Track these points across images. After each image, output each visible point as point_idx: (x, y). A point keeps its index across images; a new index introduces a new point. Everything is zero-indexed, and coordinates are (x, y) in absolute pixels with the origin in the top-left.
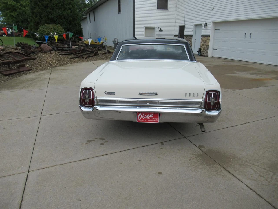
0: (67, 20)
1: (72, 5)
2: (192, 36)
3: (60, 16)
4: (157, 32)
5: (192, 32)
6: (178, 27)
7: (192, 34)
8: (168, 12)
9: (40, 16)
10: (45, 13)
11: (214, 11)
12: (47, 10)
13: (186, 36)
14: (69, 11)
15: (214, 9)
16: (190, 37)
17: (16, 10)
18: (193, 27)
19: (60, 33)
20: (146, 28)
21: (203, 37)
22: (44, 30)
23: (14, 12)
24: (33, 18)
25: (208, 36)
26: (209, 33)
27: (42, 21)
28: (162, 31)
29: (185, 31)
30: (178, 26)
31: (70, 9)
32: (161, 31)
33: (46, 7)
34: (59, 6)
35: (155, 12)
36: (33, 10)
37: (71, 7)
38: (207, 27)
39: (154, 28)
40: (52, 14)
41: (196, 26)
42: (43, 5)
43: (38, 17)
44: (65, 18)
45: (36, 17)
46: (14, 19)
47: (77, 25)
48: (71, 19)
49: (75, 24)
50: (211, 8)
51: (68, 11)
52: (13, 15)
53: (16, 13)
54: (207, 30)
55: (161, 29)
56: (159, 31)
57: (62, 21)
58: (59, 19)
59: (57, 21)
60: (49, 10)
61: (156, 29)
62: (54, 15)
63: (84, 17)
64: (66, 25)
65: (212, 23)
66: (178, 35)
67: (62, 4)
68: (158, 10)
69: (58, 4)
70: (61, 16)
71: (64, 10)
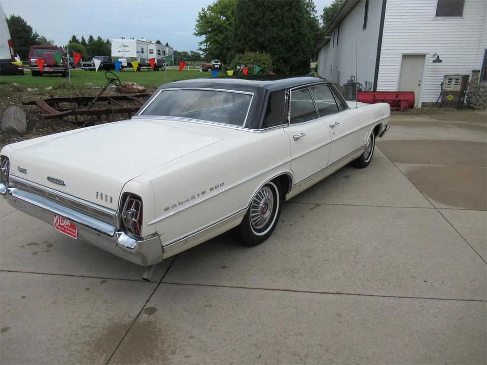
0: (285, 44)
1: (298, 20)
3: (273, 37)
4: (429, 64)
6: (483, 52)
8: (464, 22)
9: (245, 41)
10: (253, 35)
12: (257, 29)
14: (291, 29)
17: (222, 32)
19: (262, 66)
20: (405, 56)
22: (239, 61)
23: (219, 35)
24: (235, 43)
27: (246, 47)
28: (441, 61)
30: (484, 50)
31: (292, 26)
32: (438, 60)
33: (256, 24)
34: (275, 22)
35: (430, 22)
36: (237, 30)
37: (296, 21)
39: (423, 56)
40: (262, 37)
42: (251, 22)
43: (243, 41)
44: (281, 41)
45: (239, 41)
46: (218, 45)
47: (301, 52)
48: (291, 43)
49: (298, 51)
51: (288, 29)
52: (217, 40)
53: (222, 37)
55: (438, 57)
56: (434, 61)
57: (276, 46)
58: (272, 43)
59: (268, 45)
60: (259, 29)
61: (427, 57)
62: (265, 37)
63: (327, 37)
64: (282, 53)
66: (481, 69)
67: (281, 18)
68: (437, 18)
69: (274, 19)
70: (276, 38)
71: (283, 28)
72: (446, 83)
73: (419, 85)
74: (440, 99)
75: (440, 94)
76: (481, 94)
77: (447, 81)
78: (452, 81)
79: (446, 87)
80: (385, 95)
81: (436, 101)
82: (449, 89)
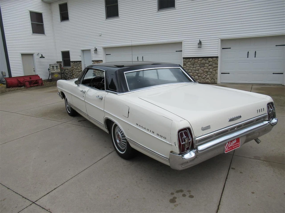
2: (81, 61)
4: (38, 59)
5: (80, 58)
6: (61, 53)
7: (80, 59)
8: (46, 37)
11: (102, 37)
13: (73, 62)
15: (102, 35)
16: (78, 63)
18: (80, 53)
20: (23, 55)
21: (95, 62)
25: (100, 61)
26: (101, 58)
28: (44, 57)
29: (70, 57)
32: (42, 57)
35: (31, 36)
38: (98, 52)
39: (32, 55)
41: (83, 51)
50: (98, 34)
54: (98, 55)
55: (42, 55)
56: (40, 57)
61: (35, 55)
65: (102, 49)
66: (62, 61)
72: (51, 69)
73: (34, 71)
74: (50, 77)
75: (49, 74)
76: (67, 72)
77: (52, 67)
78: (54, 67)
79: (52, 71)
80: (23, 78)
81: (48, 79)
82: (54, 72)
